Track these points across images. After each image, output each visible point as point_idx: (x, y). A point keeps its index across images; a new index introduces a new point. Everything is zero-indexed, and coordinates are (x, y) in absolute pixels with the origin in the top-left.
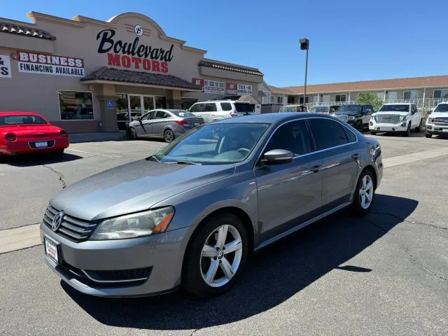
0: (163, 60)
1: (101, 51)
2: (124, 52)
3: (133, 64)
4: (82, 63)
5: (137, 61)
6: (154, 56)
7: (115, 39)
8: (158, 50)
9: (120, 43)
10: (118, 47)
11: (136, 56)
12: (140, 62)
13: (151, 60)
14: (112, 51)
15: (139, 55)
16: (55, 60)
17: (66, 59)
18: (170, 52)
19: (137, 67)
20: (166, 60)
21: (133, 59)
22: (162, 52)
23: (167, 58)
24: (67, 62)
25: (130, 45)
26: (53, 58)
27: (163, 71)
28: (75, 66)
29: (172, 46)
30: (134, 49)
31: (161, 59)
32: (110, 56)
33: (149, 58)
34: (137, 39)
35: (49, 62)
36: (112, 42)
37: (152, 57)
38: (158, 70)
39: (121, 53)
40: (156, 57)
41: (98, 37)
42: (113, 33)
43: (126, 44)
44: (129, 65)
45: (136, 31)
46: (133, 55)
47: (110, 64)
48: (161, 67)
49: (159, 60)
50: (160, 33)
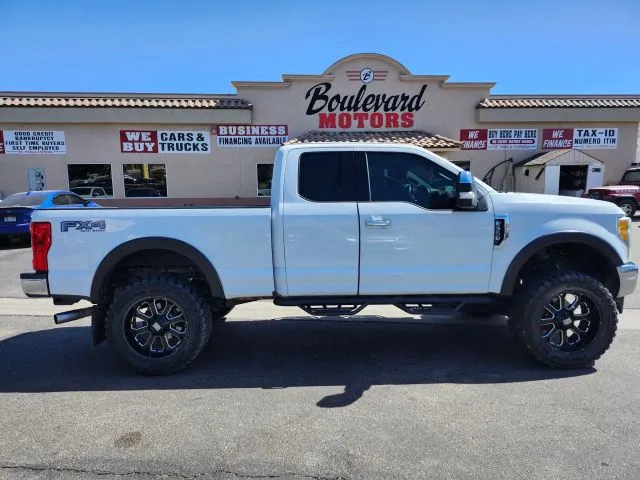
0: (406, 111)
1: (310, 112)
2: (342, 109)
3: (355, 123)
4: (286, 130)
5: (361, 118)
6: (390, 106)
7: (331, 94)
8: (397, 97)
9: (337, 97)
10: (335, 103)
11: (361, 111)
12: (367, 118)
13: (384, 113)
14: (325, 111)
15: (365, 110)
16: (255, 130)
17: (266, 128)
18: (420, 97)
19: (361, 125)
20: (411, 109)
21: (355, 116)
22: (405, 98)
23: (413, 106)
24: (268, 130)
25: (353, 97)
26: (253, 128)
27: (404, 125)
28: (277, 134)
29: (424, 87)
30: (357, 102)
31: (403, 109)
32: (323, 116)
33: (381, 110)
34: (364, 87)
35: (248, 133)
36: (326, 98)
37: (386, 109)
38: (396, 125)
39: (338, 112)
40: (394, 108)
41: (308, 95)
42: (328, 86)
43: (345, 98)
44: (349, 125)
45: (363, 78)
46: (355, 110)
47: (321, 126)
48: (400, 121)
49: (398, 111)
50: (402, 73)
